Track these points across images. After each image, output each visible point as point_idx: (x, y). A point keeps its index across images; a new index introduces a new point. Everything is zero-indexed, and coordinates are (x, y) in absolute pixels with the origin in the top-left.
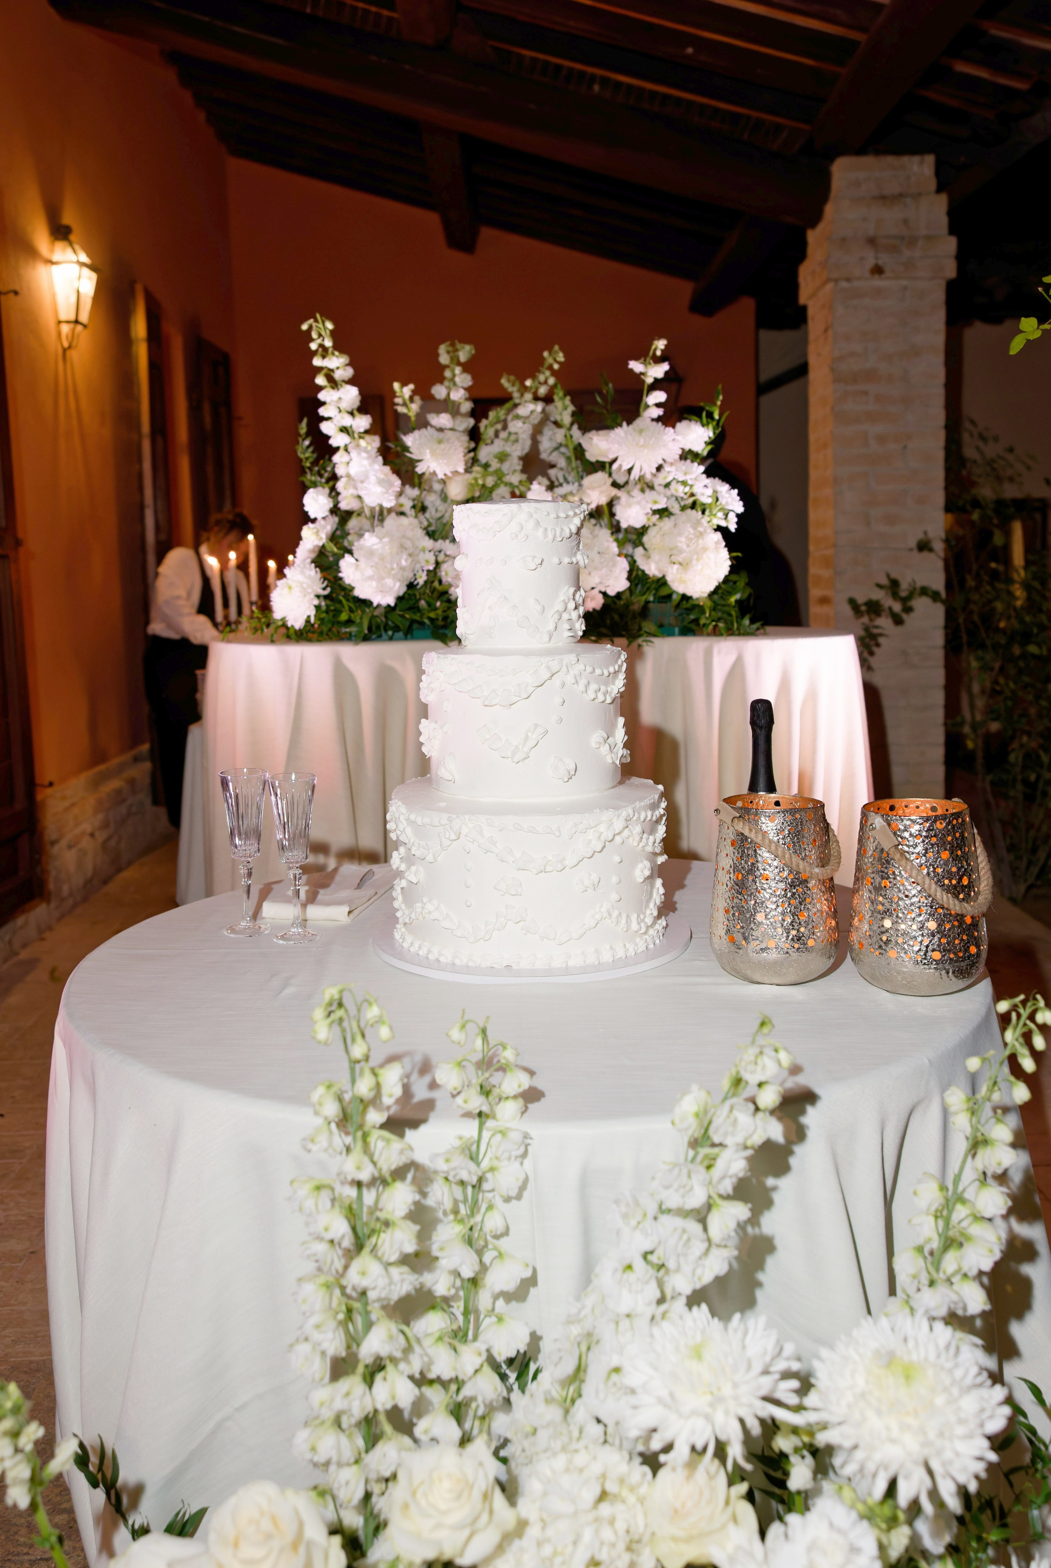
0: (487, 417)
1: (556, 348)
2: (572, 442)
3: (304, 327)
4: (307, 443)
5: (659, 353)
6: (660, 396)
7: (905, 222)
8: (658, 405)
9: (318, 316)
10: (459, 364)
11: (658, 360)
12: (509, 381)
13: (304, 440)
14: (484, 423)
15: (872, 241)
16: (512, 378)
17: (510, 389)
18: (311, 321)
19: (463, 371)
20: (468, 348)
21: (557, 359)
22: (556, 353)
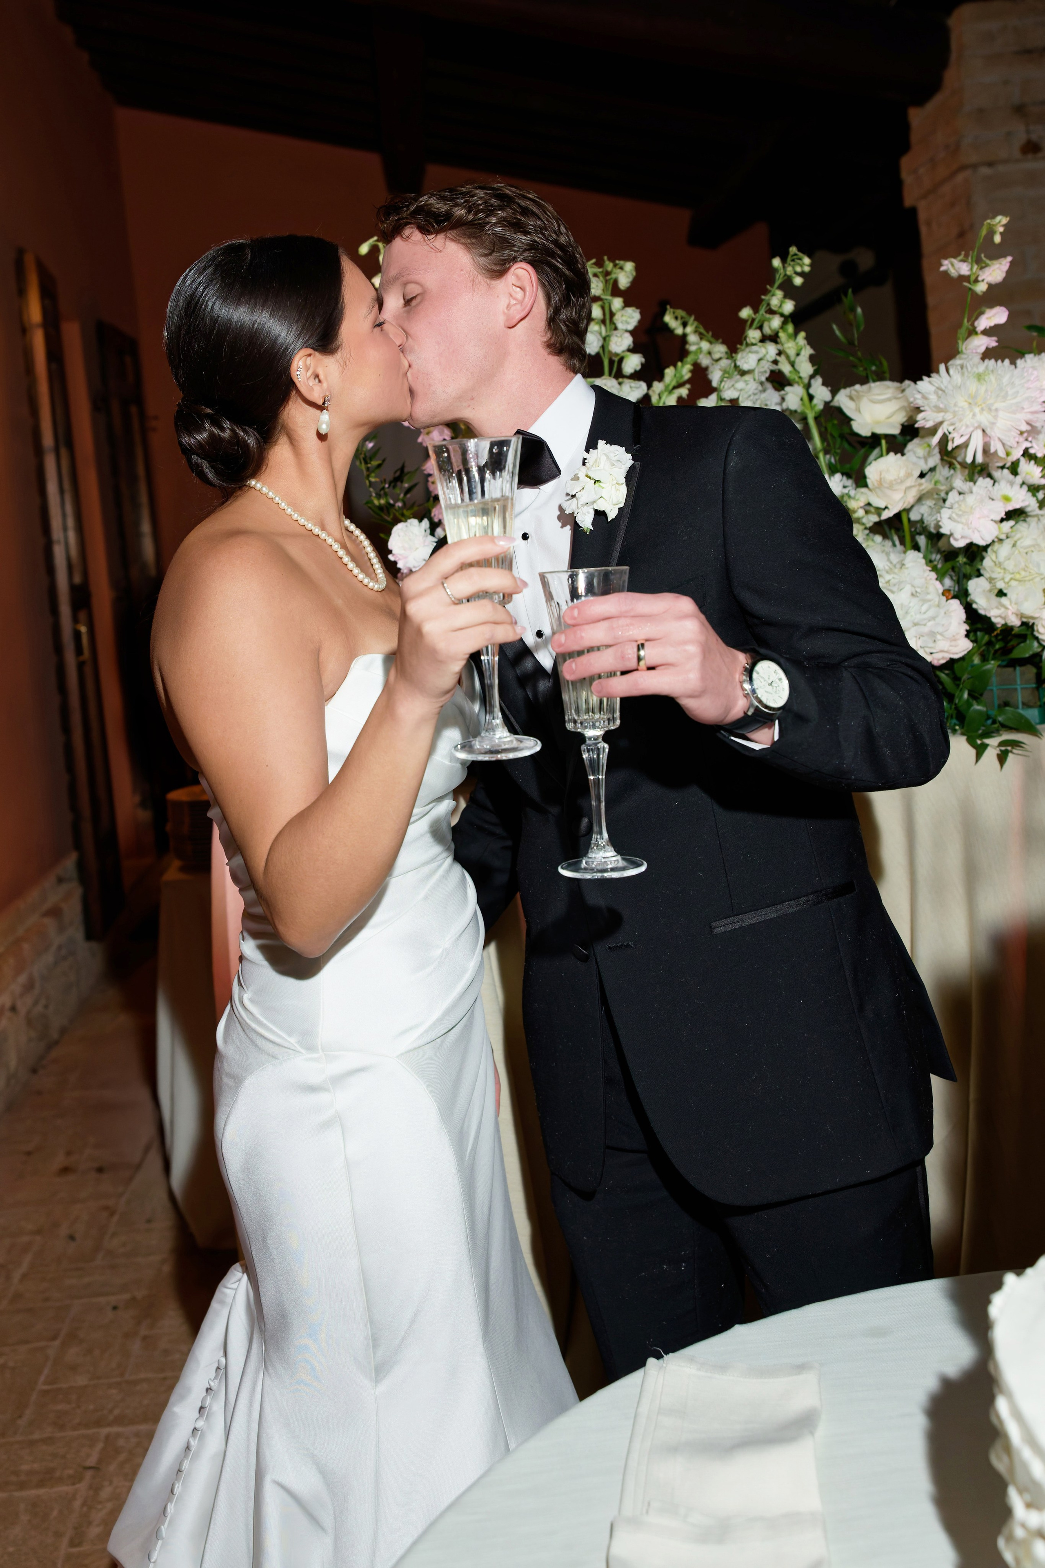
0: (661, 378)
1: (793, 250)
2: (812, 408)
5: (997, 239)
6: (997, 316)
8: (987, 332)
10: (616, 291)
11: (996, 253)
12: (677, 318)
14: (657, 386)
15: (1020, 110)
17: (679, 331)
19: (627, 304)
20: (629, 266)
21: (798, 269)
22: (796, 259)
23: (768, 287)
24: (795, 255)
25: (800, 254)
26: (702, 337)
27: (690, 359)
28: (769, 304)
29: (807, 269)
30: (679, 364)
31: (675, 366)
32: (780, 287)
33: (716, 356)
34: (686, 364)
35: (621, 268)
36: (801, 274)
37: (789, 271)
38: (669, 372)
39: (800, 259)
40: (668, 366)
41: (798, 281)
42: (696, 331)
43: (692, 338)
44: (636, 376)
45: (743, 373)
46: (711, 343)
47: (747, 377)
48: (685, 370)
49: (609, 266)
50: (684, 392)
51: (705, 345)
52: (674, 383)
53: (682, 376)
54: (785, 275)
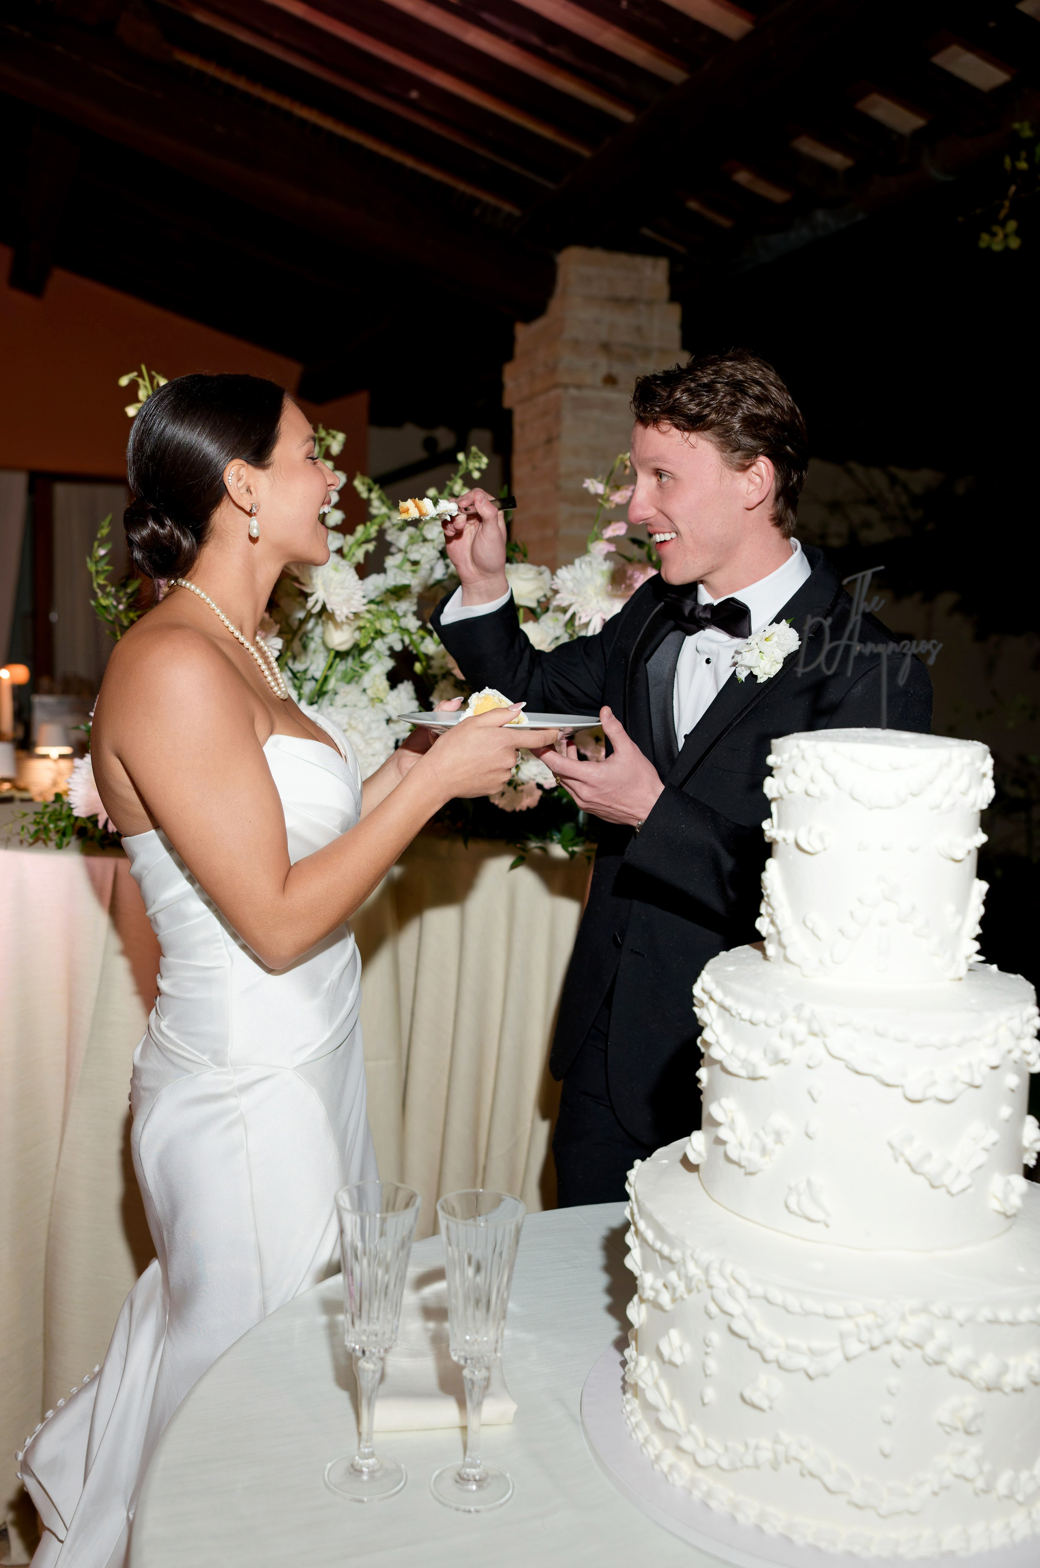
3: (124, 381)
4: (102, 552)
6: (619, 529)
7: (639, 330)
8: (608, 540)
9: (143, 368)
10: (327, 455)
12: (363, 484)
13: (99, 546)
14: (350, 539)
15: (606, 347)
16: (368, 480)
17: (364, 495)
18: (134, 375)
19: (337, 468)
20: (341, 437)
21: (477, 465)
22: (477, 458)
23: (453, 475)
24: (476, 453)
25: (480, 454)
26: (383, 502)
27: (377, 521)
28: (451, 489)
29: (484, 466)
30: (368, 524)
31: (365, 524)
32: (462, 477)
33: (395, 521)
34: (375, 524)
35: (334, 437)
36: (479, 470)
37: (472, 465)
38: (360, 529)
39: (480, 457)
40: (358, 524)
41: (476, 475)
42: (380, 498)
43: (376, 503)
44: (337, 528)
45: (425, 540)
46: (390, 509)
47: (427, 544)
48: (373, 530)
49: (323, 433)
50: (371, 547)
51: (384, 510)
52: (363, 539)
53: (369, 534)
54: (467, 468)
